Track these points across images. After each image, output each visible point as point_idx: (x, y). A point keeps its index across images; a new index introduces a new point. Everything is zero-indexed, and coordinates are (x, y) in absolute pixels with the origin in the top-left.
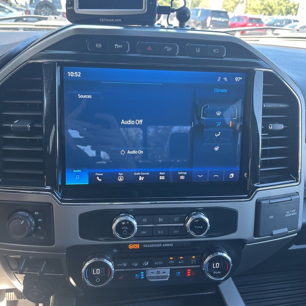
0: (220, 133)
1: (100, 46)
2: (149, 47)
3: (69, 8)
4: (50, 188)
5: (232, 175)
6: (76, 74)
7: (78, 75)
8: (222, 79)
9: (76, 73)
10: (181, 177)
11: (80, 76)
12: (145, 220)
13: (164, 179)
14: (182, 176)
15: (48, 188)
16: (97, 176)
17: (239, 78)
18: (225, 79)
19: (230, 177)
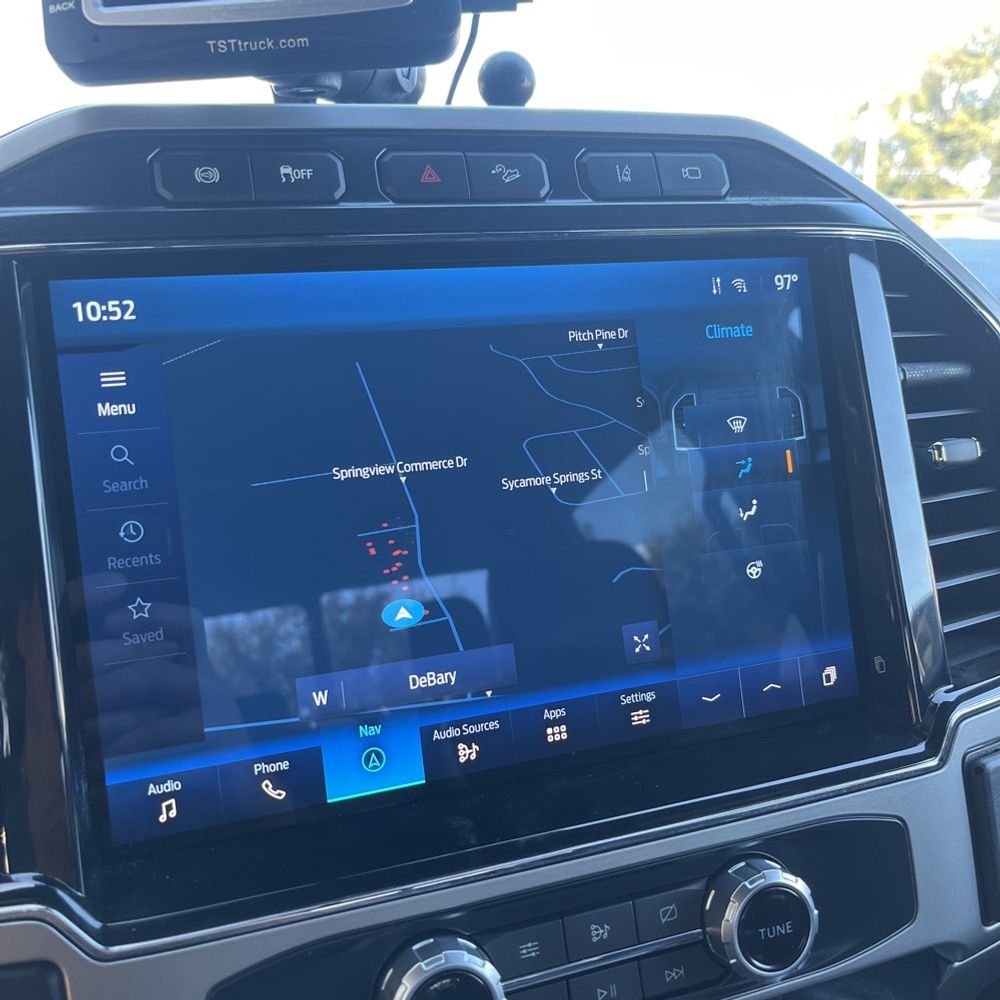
0: (755, 502)
1: (215, 175)
2: (429, 170)
3: (58, 7)
4: (35, 878)
5: (831, 671)
6: (111, 309)
7: (123, 314)
8: (727, 286)
9: (111, 303)
10: (636, 718)
11: (134, 317)
12: (529, 950)
13: (565, 736)
14: (641, 712)
15: (25, 881)
16: (262, 776)
17: (789, 276)
18: (739, 283)
19: (825, 684)
